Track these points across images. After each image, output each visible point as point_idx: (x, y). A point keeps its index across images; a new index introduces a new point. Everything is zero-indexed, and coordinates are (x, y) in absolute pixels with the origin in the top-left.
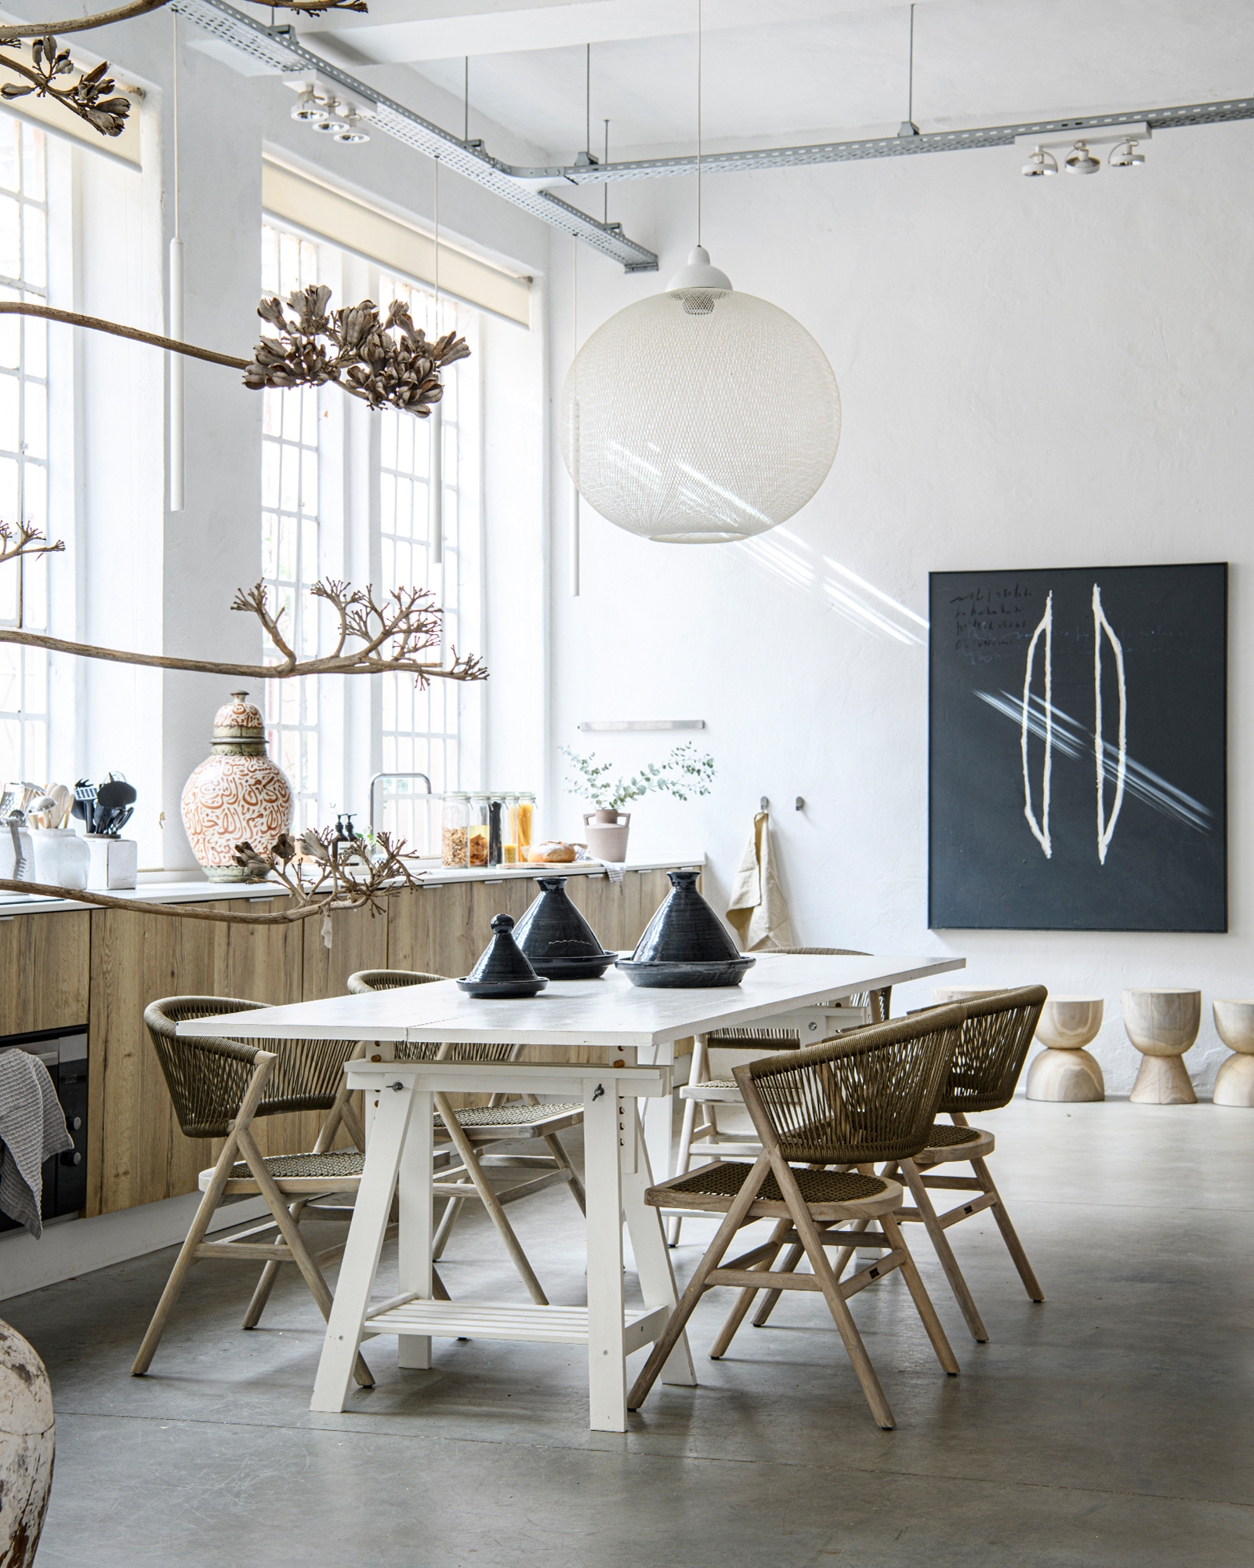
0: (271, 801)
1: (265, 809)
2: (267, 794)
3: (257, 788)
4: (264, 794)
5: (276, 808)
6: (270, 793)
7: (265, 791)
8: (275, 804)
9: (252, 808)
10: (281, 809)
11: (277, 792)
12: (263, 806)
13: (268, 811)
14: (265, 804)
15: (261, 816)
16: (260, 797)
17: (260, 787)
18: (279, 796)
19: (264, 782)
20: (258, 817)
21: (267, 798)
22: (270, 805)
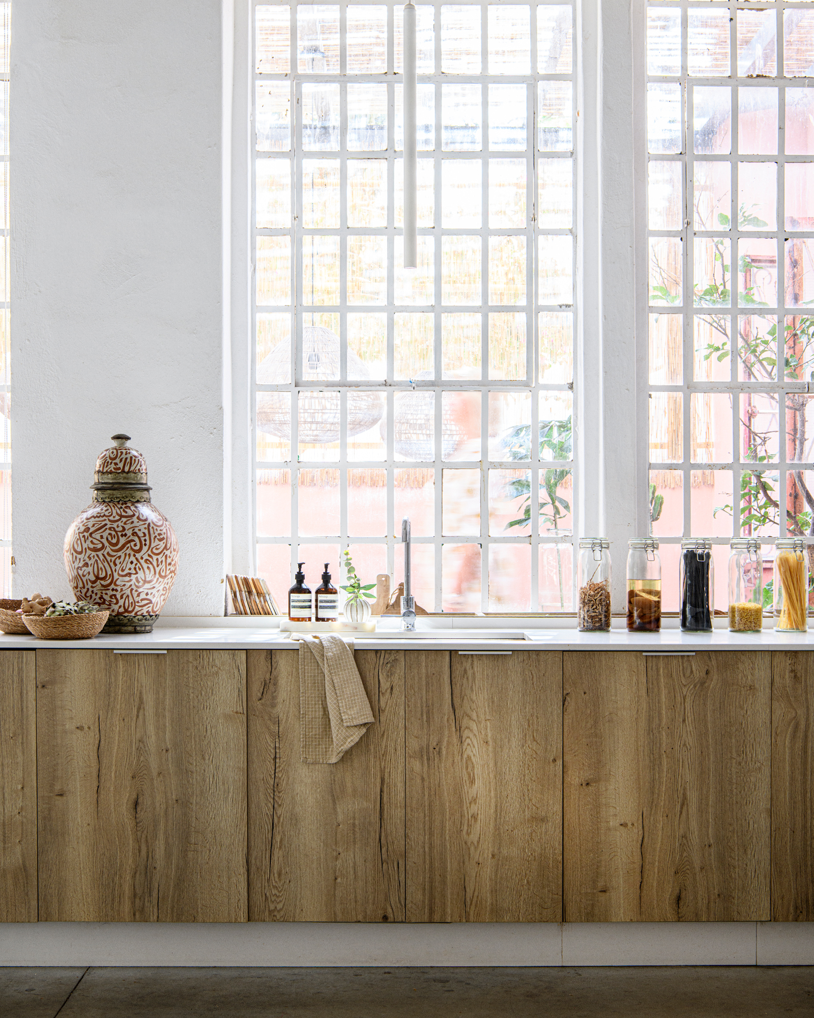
0: (95, 550)
1: (89, 558)
2: (92, 542)
3: (84, 536)
4: (88, 542)
5: (102, 557)
6: (95, 541)
7: (90, 539)
8: (100, 553)
9: (79, 556)
10: (109, 558)
11: (104, 541)
12: (87, 555)
13: (93, 561)
14: (89, 552)
15: (86, 565)
16: (85, 546)
17: (86, 534)
18: (106, 544)
19: (92, 530)
20: (84, 566)
21: (92, 546)
22: (94, 553)
